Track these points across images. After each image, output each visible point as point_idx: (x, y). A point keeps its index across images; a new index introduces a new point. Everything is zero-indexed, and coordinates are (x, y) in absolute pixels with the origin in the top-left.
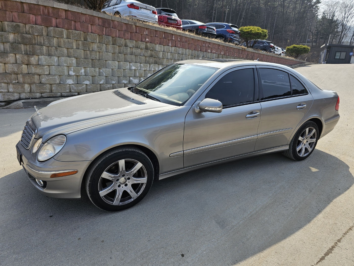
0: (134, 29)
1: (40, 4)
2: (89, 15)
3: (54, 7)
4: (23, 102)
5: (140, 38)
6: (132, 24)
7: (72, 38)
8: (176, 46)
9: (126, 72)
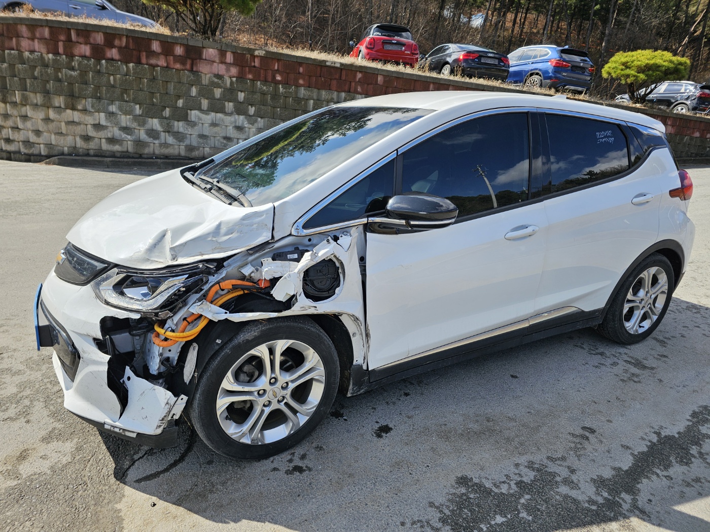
0: (249, 60)
1: (88, 29)
2: (162, 41)
3: (108, 32)
4: (58, 158)
5: (262, 75)
6: (244, 52)
7: (132, 75)
8: (351, 91)
9: (230, 130)
